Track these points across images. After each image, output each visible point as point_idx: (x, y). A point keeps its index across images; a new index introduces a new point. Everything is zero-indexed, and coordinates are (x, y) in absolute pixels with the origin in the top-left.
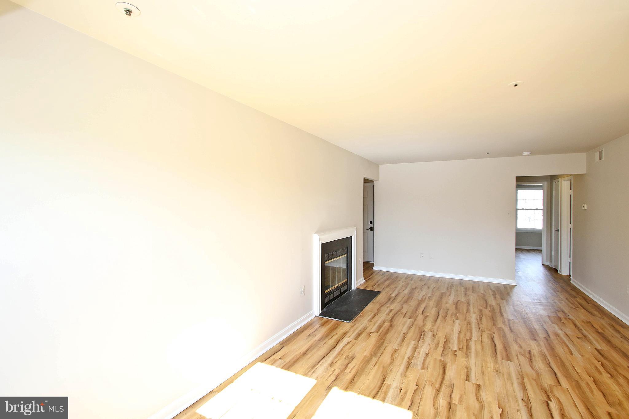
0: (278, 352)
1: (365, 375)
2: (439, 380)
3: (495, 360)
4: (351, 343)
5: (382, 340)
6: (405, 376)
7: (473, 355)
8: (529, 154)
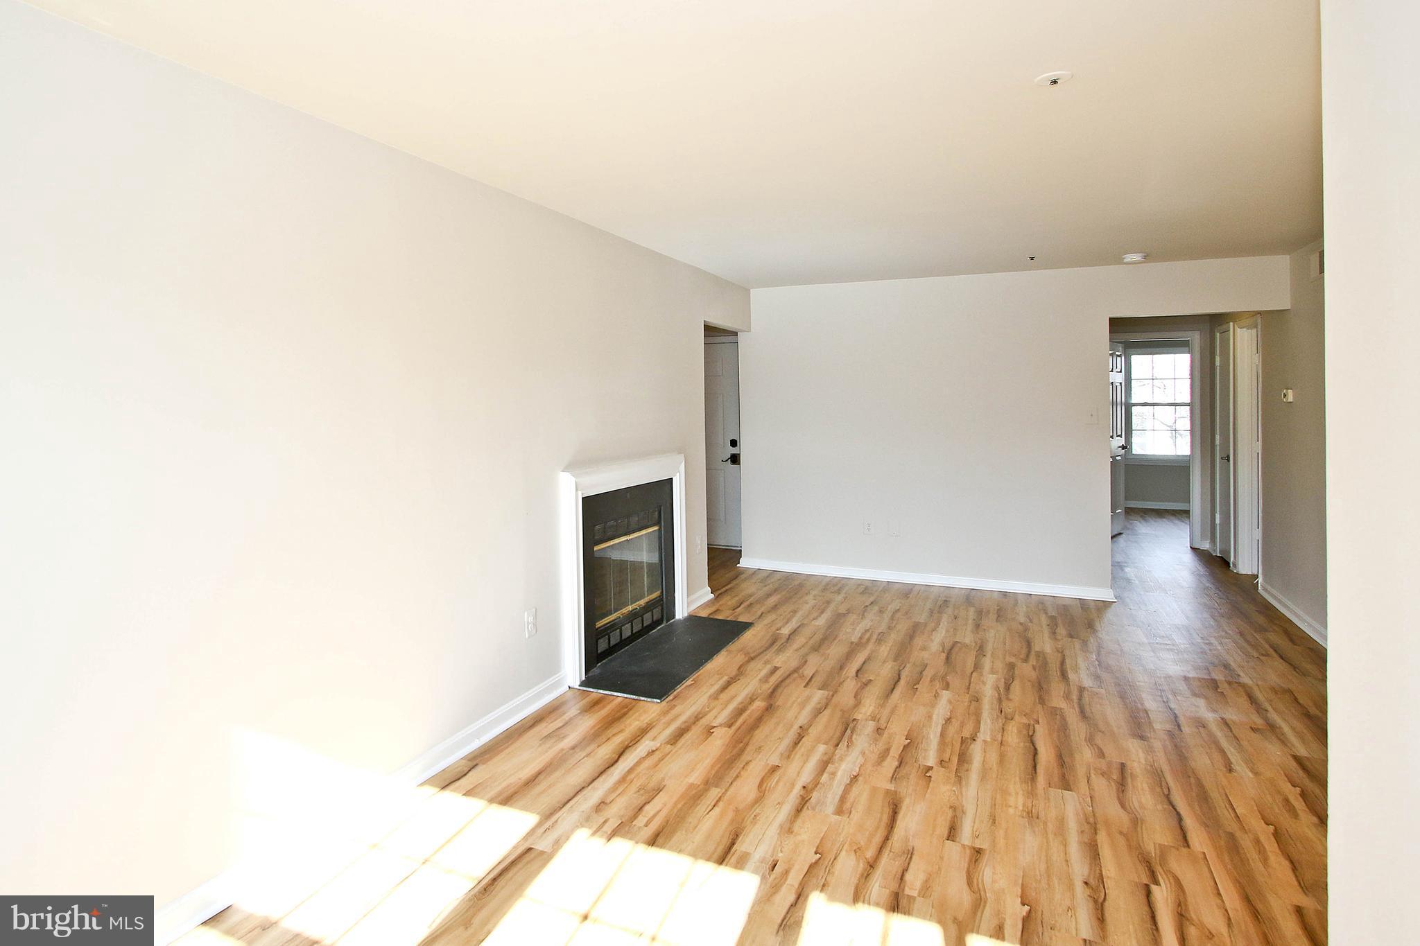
0: (459, 779)
1: (684, 832)
2: (878, 839)
3: (1030, 788)
4: (657, 752)
5: (741, 745)
6: (790, 831)
7: (974, 776)
8: (1140, 259)
